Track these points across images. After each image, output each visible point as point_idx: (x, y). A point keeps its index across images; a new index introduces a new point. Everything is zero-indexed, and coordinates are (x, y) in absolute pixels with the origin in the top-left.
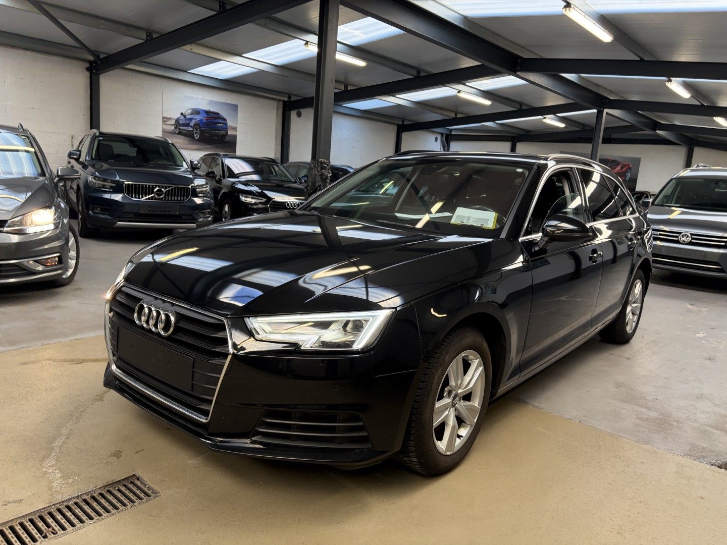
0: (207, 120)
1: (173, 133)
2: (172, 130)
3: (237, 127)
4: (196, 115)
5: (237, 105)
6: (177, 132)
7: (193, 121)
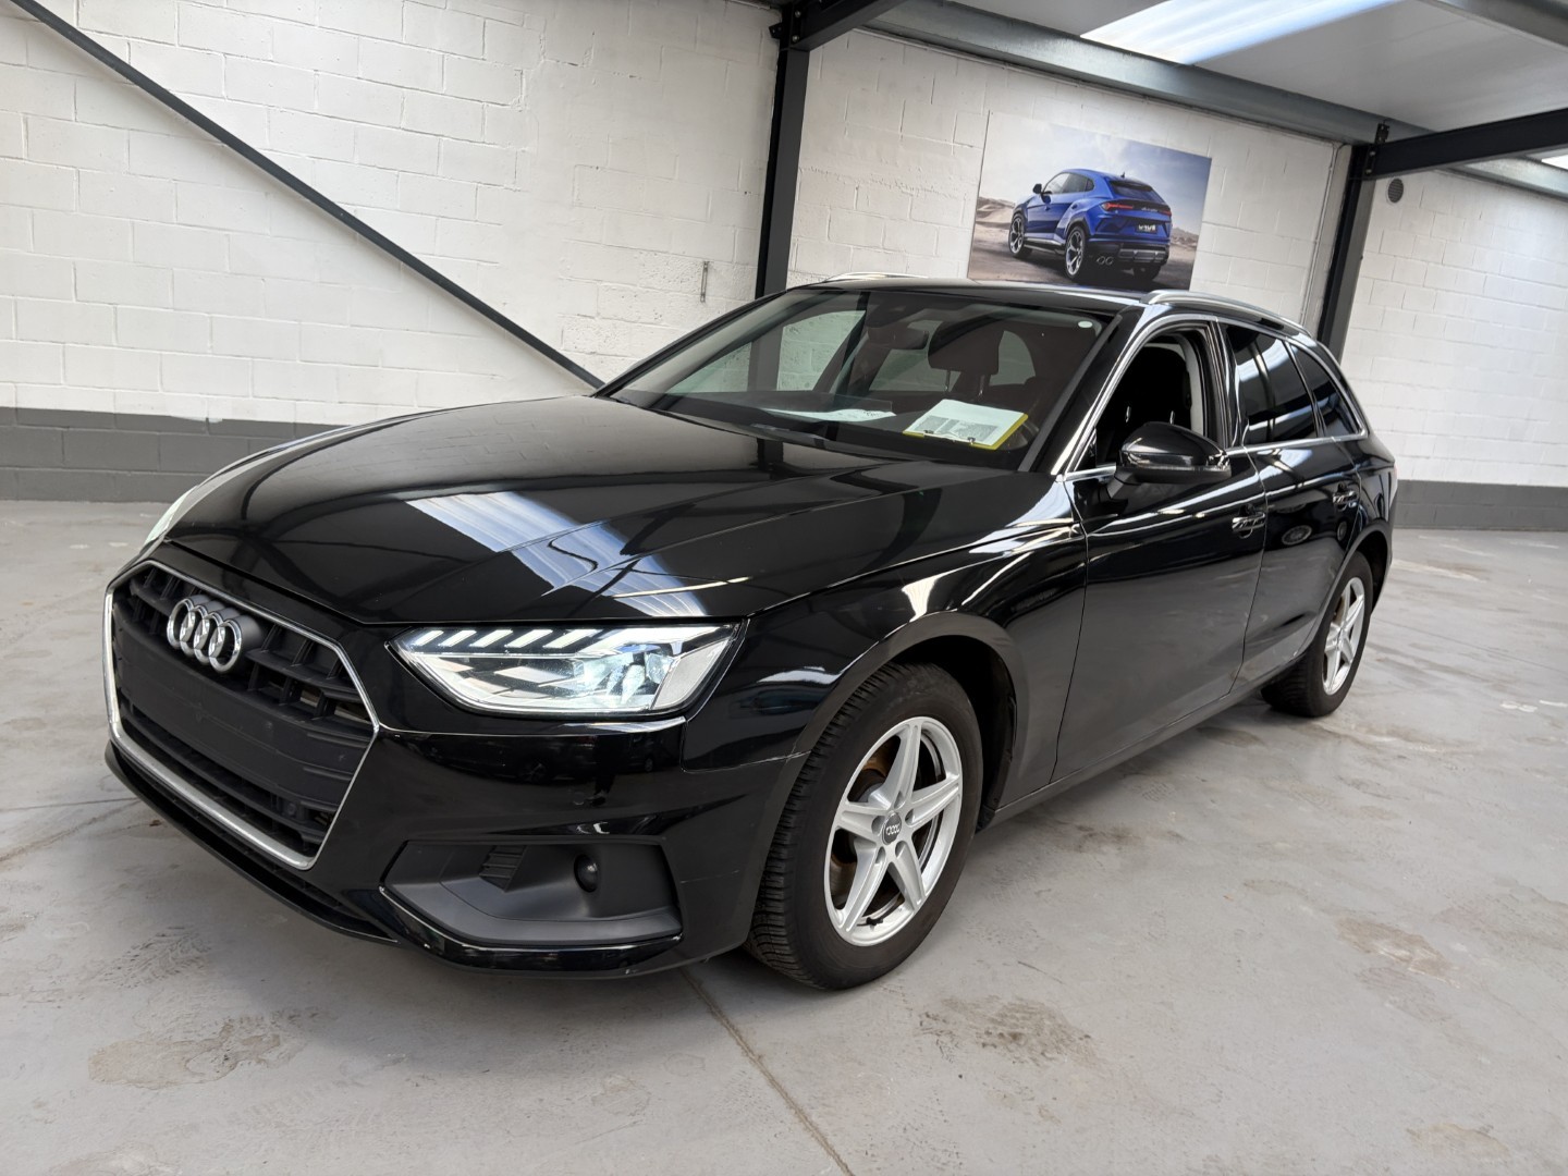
0: (1110, 209)
1: (1001, 254)
2: (1004, 245)
3: (1197, 237)
4: (1082, 194)
5: (1210, 160)
6: (1015, 251)
7: (1070, 214)
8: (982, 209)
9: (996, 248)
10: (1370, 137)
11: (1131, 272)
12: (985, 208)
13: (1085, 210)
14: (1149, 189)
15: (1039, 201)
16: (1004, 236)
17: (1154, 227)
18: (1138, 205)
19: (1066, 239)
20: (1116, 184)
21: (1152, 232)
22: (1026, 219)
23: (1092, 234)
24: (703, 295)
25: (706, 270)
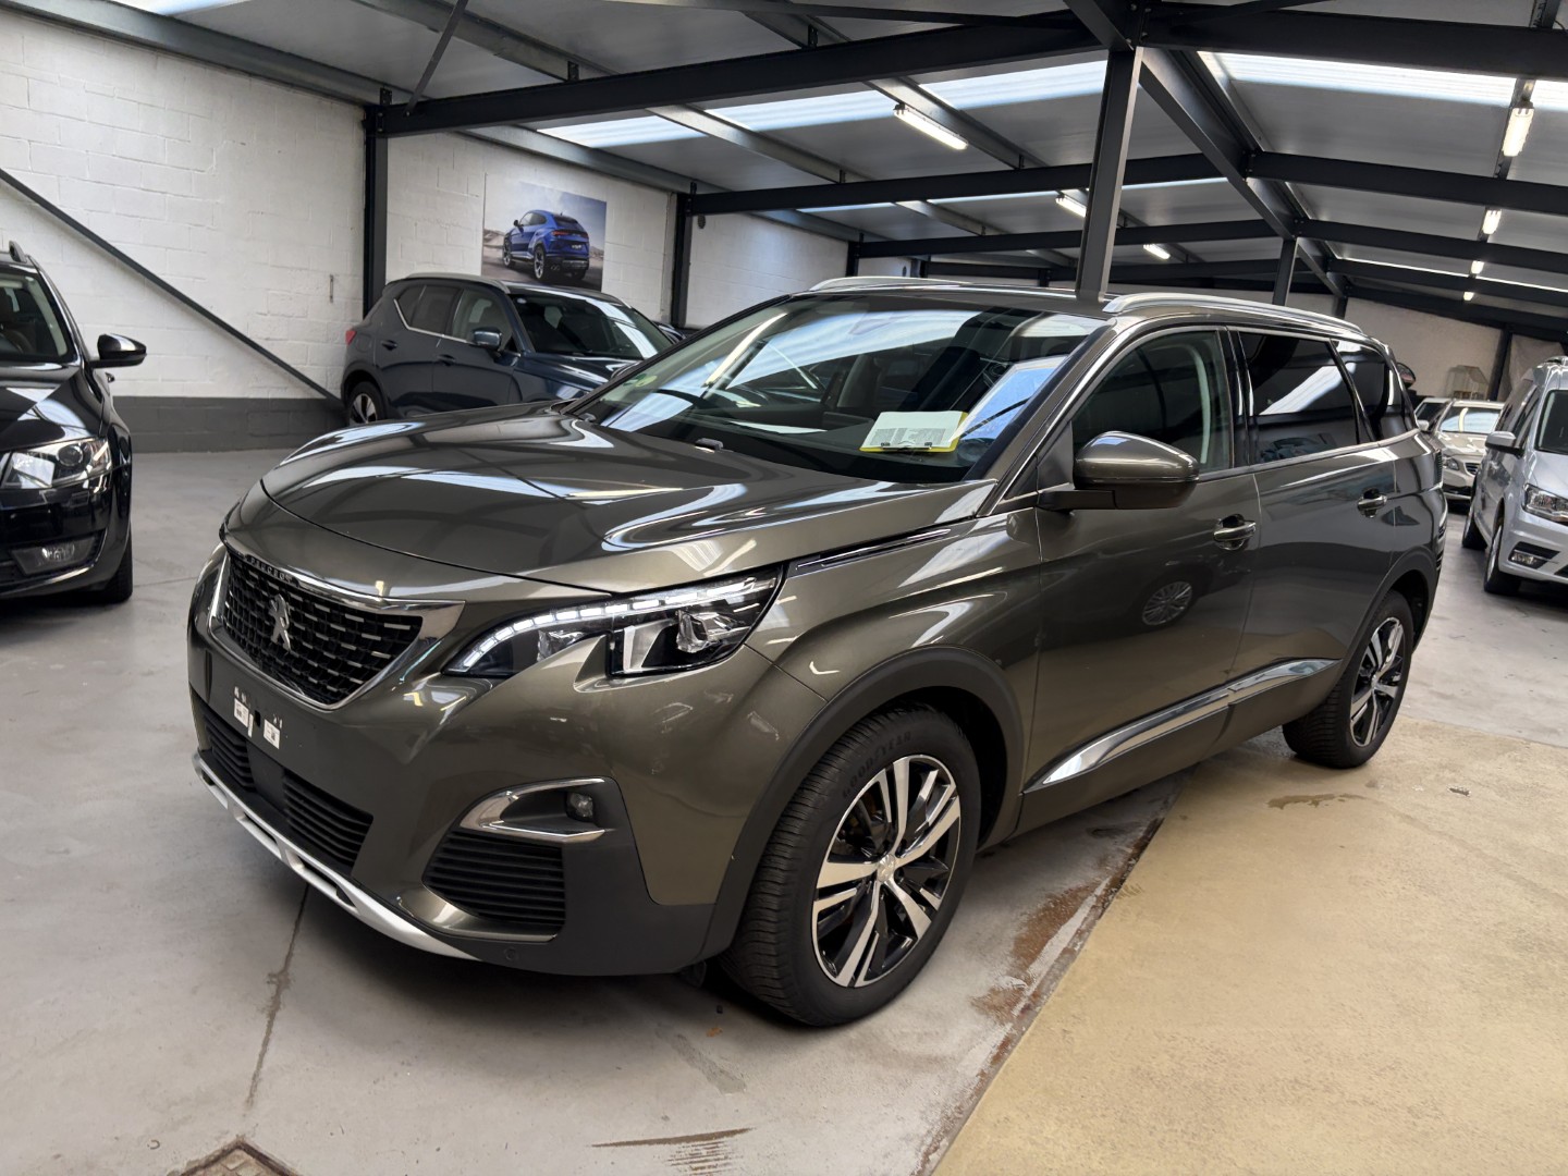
0: (556, 236)
1: (499, 265)
2: (499, 259)
3: (603, 252)
4: (539, 226)
5: (605, 204)
6: (507, 264)
7: (535, 239)
8: (487, 236)
9: (496, 261)
10: (688, 191)
11: (570, 275)
12: (488, 236)
13: (543, 236)
14: (576, 222)
15: (517, 230)
16: (500, 254)
17: (580, 246)
18: (571, 232)
19: (533, 254)
20: (559, 219)
21: (580, 249)
22: (511, 243)
23: (548, 251)
24: (331, 297)
25: (332, 280)
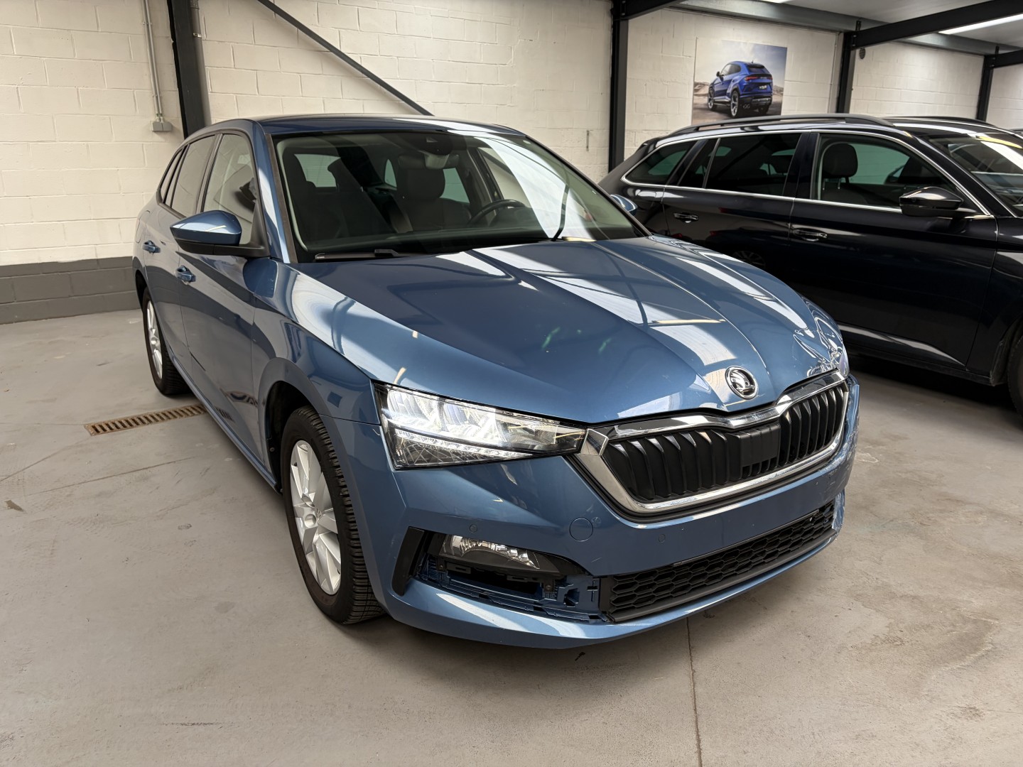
0: (748, 80)
1: (705, 109)
2: (706, 105)
3: (783, 89)
4: (736, 74)
5: (786, 48)
6: (710, 107)
7: (732, 85)
8: (697, 88)
9: (703, 106)
10: (853, 29)
11: (758, 110)
13: (738, 82)
14: (762, 67)
15: (719, 80)
16: (705, 100)
17: (766, 87)
18: (759, 76)
19: (731, 98)
20: (750, 67)
21: (765, 89)
22: (714, 90)
23: (741, 93)
24: (587, 147)
25: (588, 134)
